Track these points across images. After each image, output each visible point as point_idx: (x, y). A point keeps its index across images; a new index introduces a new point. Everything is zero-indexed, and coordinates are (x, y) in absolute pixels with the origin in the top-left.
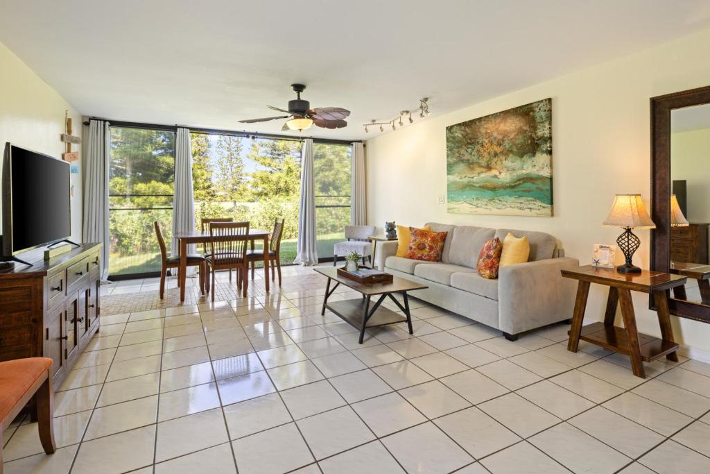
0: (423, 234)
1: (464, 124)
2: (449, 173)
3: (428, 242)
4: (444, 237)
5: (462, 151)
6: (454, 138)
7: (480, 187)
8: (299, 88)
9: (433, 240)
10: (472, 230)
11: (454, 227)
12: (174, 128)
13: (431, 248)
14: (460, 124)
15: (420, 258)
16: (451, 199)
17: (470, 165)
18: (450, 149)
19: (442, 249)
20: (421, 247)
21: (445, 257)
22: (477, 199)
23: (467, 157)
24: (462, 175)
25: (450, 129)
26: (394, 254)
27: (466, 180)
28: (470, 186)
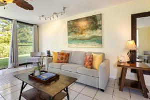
1: (74, 21)
2: (69, 35)
3: (64, 57)
4: (69, 55)
5: (73, 29)
6: (70, 25)
9: (66, 56)
13: (66, 59)
14: (72, 21)
16: (69, 43)
17: (76, 33)
18: (69, 28)
19: (69, 59)
20: (62, 59)
21: (69, 61)
23: (75, 30)
24: (73, 36)
25: (69, 22)
26: (52, 62)
27: (74, 38)
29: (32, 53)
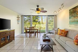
0: (63, 31)
1: (73, 8)
2: (70, 19)
3: (63, 32)
4: (67, 32)
5: (73, 14)
6: (71, 12)
7: (77, 21)
8: (38, 6)
9: (65, 32)
10: (74, 31)
11: (70, 30)
12: (30, 16)
13: (64, 34)
14: (72, 9)
15: (62, 35)
16: (70, 24)
17: (74, 17)
18: (70, 14)
19: (67, 34)
20: (62, 33)
21: (67, 36)
22: (76, 24)
23: (74, 15)
25: (70, 10)
26: (57, 34)
27: (73, 20)
28: (74, 21)
29: (53, 28)
